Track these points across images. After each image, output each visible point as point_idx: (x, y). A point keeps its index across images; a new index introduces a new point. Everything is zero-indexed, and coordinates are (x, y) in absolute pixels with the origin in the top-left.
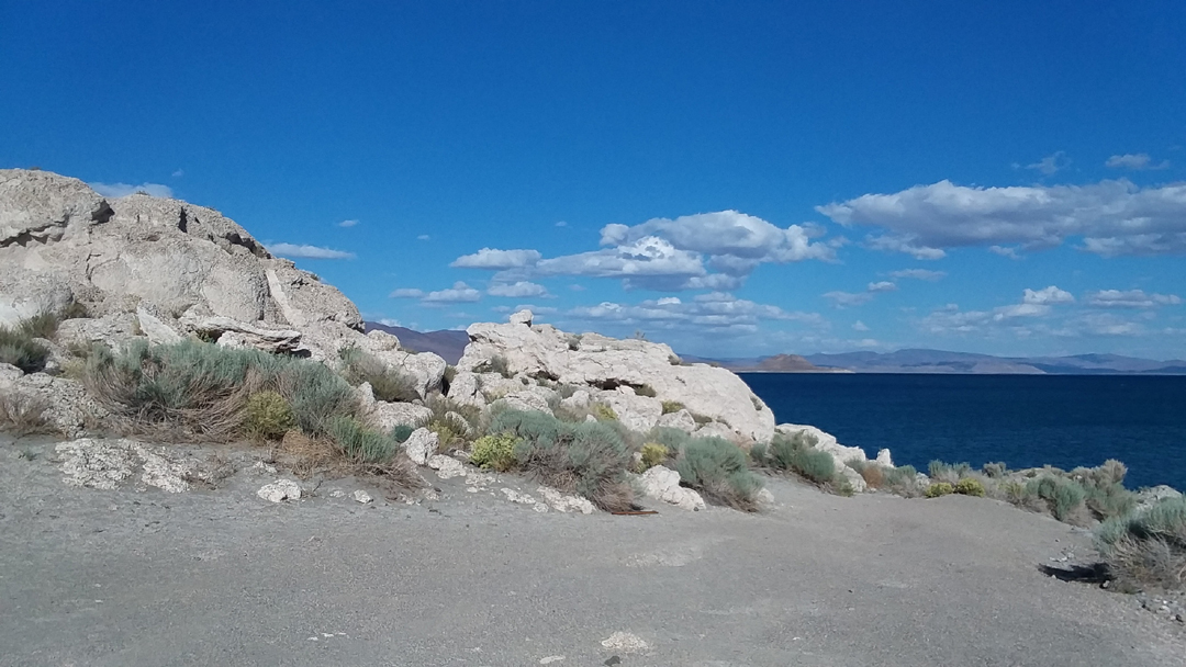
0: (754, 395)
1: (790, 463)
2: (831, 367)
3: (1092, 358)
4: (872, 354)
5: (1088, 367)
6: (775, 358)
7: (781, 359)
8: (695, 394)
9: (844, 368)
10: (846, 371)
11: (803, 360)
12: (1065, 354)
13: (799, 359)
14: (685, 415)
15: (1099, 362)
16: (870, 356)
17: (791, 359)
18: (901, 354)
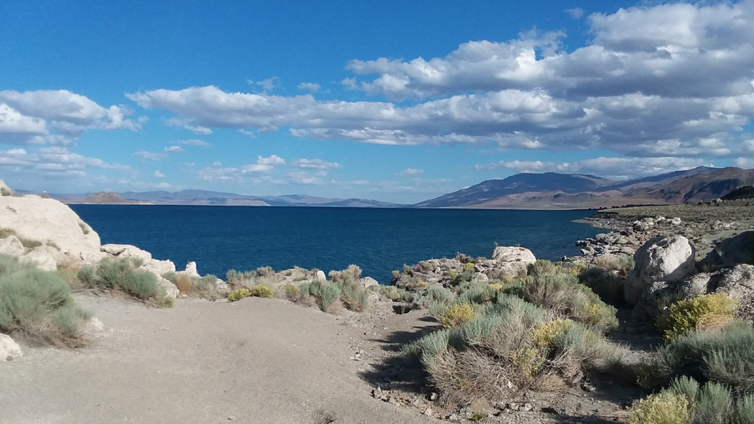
0: (82, 222)
1: (117, 283)
2: (138, 201)
3: (295, 196)
4: (167, 193)
5: (293, 202)
6: (98, 194)
7: (102, 194)
8: (26, 222)
9: (147, 201)
10: (148, 204)
11: (119, 196)
12: (280, 194)
13: (115, 195)
14: (14, 241)
15: (298, 199)
16: (165, 194)
17: (110, 195)
18: (185, 193)
